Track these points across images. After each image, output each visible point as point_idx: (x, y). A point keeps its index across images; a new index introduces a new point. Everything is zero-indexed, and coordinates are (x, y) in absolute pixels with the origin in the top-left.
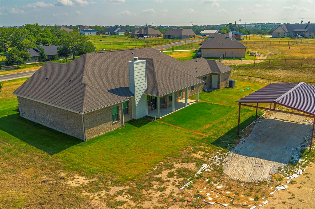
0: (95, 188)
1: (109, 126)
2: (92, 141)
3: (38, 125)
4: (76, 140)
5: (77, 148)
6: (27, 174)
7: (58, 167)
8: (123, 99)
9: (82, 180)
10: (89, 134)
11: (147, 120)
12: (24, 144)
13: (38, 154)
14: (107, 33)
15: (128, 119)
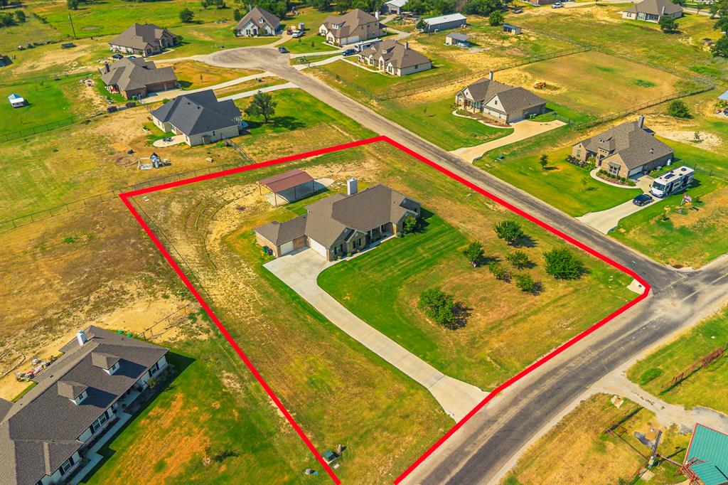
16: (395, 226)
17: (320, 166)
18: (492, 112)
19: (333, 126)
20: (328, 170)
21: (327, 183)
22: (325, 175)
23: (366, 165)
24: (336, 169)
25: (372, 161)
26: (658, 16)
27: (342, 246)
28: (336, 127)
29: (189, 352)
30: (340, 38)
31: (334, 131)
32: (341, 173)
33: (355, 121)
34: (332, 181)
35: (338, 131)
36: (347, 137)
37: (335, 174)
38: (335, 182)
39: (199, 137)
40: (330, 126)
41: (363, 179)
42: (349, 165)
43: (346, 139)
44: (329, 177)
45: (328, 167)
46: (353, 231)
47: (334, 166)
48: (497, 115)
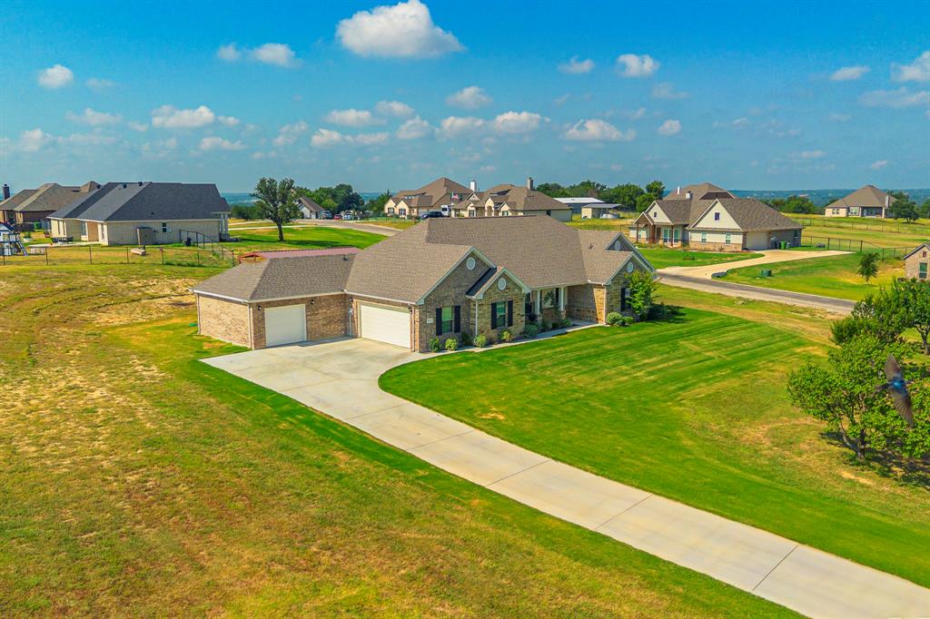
16: (600, 297)
18: (710, 238)
26: (881, 208)
27: (457, 309)
30: (418, 208)
39: (129, 227)
46: (491, 271)
48: (721, 238)
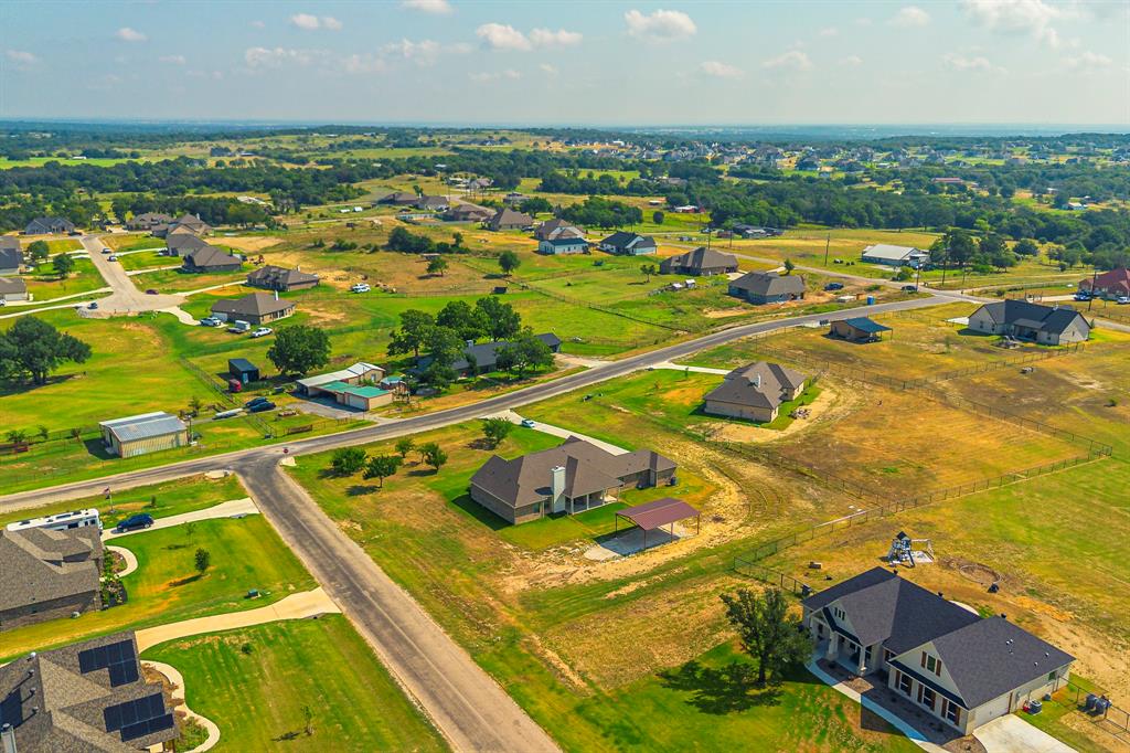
0: (516, 551)
1: (532, 517)
2: (518, 526)
3: (486, 508)
4: (510, 524)
5: (508, 528)
6: (483, 539)
7: (498, 538)
8: (544, 498)
9: (510, 546)
10: (518, 521)
11: (562, 514)
12: (478, 521)
13: (488, 529)
14: (609, 246)
15: (548, 512)
17: (610, 579)
19: (583, 685)
20: (595, 575)
21: (597, 552)
22: (599, 566)
23: (523, 584)
24: (581, 576)
25: (509, 591)
28: (575, 679)
29: (696, 418)
31: (580, 665)
32: (571, 569)
33: (523, 706)
34: (587, 555)
35: (572, 667)
36: (551, 646)
37: (582, 569)
38: (583, 553)
40: (591, 684)
41: (534, 557)
42: (554, 584)
43: (554, 639)
44: (592, 562)
45: (595, 579)
47: (584, 581)
